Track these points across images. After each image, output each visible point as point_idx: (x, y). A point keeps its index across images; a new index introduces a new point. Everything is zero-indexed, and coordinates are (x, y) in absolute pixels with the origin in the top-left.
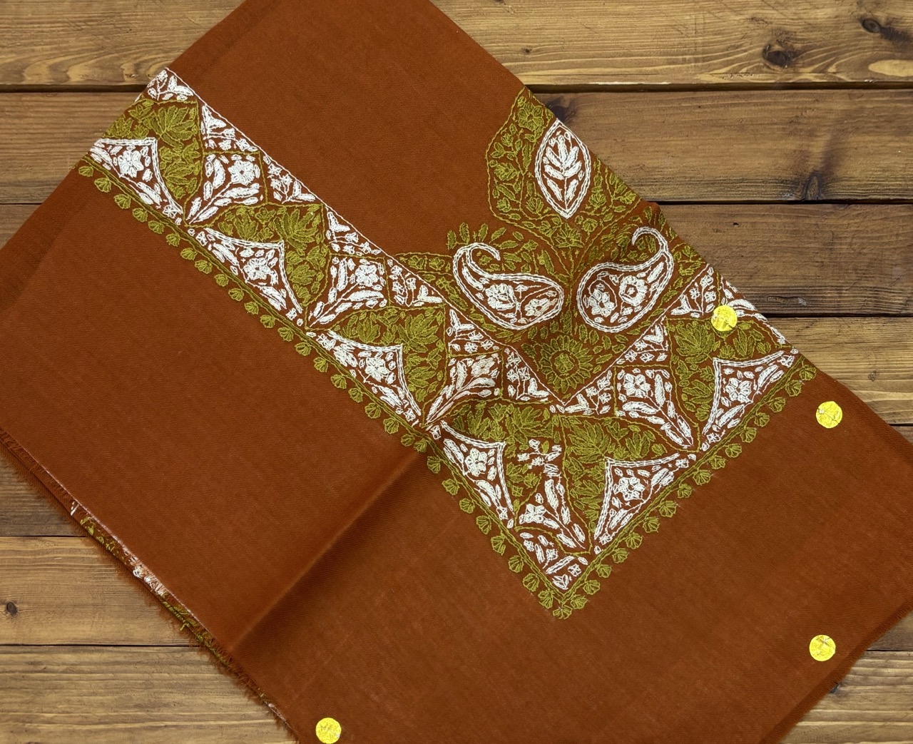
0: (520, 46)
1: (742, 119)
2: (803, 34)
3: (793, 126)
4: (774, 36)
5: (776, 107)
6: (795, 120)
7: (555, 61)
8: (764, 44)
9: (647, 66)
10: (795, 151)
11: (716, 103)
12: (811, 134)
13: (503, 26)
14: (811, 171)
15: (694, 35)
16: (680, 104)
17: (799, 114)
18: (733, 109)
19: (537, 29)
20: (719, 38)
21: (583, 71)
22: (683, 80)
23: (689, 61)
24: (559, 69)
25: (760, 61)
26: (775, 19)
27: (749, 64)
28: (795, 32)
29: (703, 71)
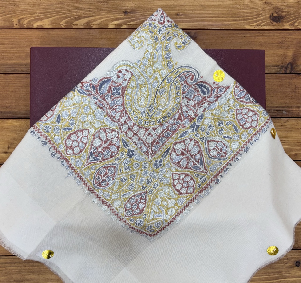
0: (175, 12)
1: (261, 42)
2: (285, 9)
3: (281, 44)
4: (274, 10)
5: (274, 37)
6: (282, 42)
7: (189, 19)
8: (270, 13)
9: (225, 22)
10: (282, 54)
11: (251, 35)
12: (288, 48)
13: (168, 4)
14: (288, 62)
15: (243, 9)
16: (237, 35)
17: (283, 40)
18: (258, 38)
19: (182, 5)
20: (253, 10)
21: (200, 23)
22: (239, 28)
23: (241, 20)
24: (190, 22)
25: (268, 21)
26: (275, 3)
27: (265, 22)
28: (282, 8)
29: (247, 24)
